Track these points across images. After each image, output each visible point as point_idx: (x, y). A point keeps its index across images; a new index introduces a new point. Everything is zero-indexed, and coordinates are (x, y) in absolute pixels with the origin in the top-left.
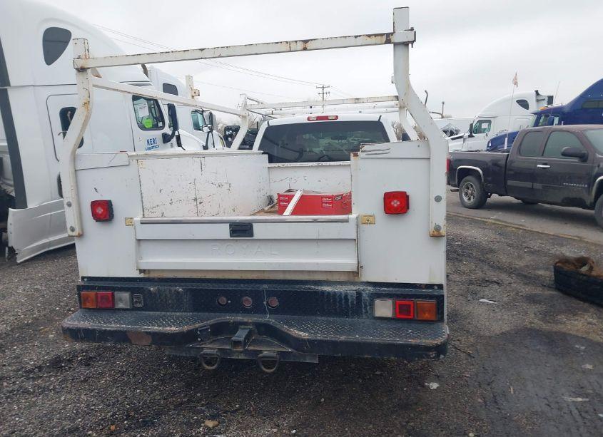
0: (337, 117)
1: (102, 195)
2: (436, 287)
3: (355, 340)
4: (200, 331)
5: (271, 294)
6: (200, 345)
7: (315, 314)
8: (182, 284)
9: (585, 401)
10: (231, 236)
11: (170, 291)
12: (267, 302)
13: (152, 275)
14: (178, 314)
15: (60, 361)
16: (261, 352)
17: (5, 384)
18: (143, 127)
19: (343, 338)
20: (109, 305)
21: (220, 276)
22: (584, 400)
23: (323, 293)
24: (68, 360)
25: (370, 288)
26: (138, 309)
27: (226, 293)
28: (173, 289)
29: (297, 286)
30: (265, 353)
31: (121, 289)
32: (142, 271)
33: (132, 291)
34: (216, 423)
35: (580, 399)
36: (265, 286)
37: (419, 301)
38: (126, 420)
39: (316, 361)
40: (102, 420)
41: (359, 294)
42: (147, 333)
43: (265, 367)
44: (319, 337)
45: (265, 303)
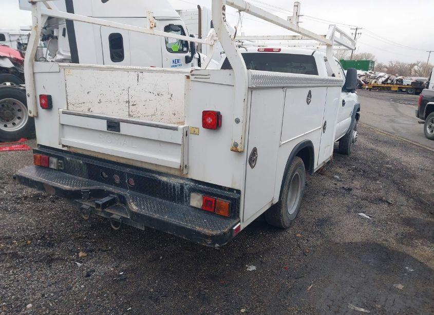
0: (280, 50)
1: (46, 91)
2: (235, 192)
3: (163, 219)
4: (83, 192)
5: (130, 175)
6: (83, 201)
7: (156, 196)
8: (84, 159)
9: (366, 313)
10: (108, 130)
11: (76, 162)
12: (128, 181)
13: (71, 150)
14: (80, 178)
15: (39, 196)
16: (112, 214)
17: (2, 203)
18: (170, 50)
19: (156, 216)
20: (46, 165)
21: (106, 158)
22: (366, 311)
23: (160, 181)
24: (44, 196)
25: (192, 184)
26: (61, 171)
27: (106, 170)
28: (78, 161)
29: (147, 174)
30: (114, 216)
31: (54, 156)
32: (64, 146)
33: (59, 158)
34: (85, 255)
35: (362, 310)
36: (128, 170)
37: (219, 200)
38: (41, 239)
39: (143, 229)
40: (27, 236)
41: (182, 187)
42: (53, 187)
43: (114, 225)
44: (143, 212)
45: (126, 181)
